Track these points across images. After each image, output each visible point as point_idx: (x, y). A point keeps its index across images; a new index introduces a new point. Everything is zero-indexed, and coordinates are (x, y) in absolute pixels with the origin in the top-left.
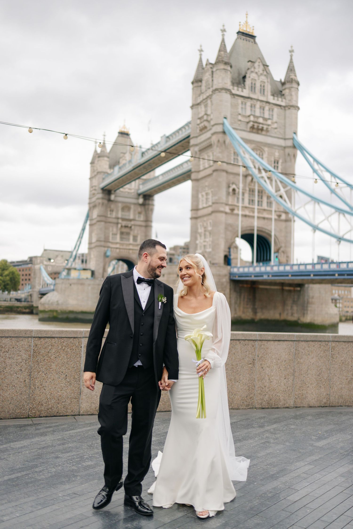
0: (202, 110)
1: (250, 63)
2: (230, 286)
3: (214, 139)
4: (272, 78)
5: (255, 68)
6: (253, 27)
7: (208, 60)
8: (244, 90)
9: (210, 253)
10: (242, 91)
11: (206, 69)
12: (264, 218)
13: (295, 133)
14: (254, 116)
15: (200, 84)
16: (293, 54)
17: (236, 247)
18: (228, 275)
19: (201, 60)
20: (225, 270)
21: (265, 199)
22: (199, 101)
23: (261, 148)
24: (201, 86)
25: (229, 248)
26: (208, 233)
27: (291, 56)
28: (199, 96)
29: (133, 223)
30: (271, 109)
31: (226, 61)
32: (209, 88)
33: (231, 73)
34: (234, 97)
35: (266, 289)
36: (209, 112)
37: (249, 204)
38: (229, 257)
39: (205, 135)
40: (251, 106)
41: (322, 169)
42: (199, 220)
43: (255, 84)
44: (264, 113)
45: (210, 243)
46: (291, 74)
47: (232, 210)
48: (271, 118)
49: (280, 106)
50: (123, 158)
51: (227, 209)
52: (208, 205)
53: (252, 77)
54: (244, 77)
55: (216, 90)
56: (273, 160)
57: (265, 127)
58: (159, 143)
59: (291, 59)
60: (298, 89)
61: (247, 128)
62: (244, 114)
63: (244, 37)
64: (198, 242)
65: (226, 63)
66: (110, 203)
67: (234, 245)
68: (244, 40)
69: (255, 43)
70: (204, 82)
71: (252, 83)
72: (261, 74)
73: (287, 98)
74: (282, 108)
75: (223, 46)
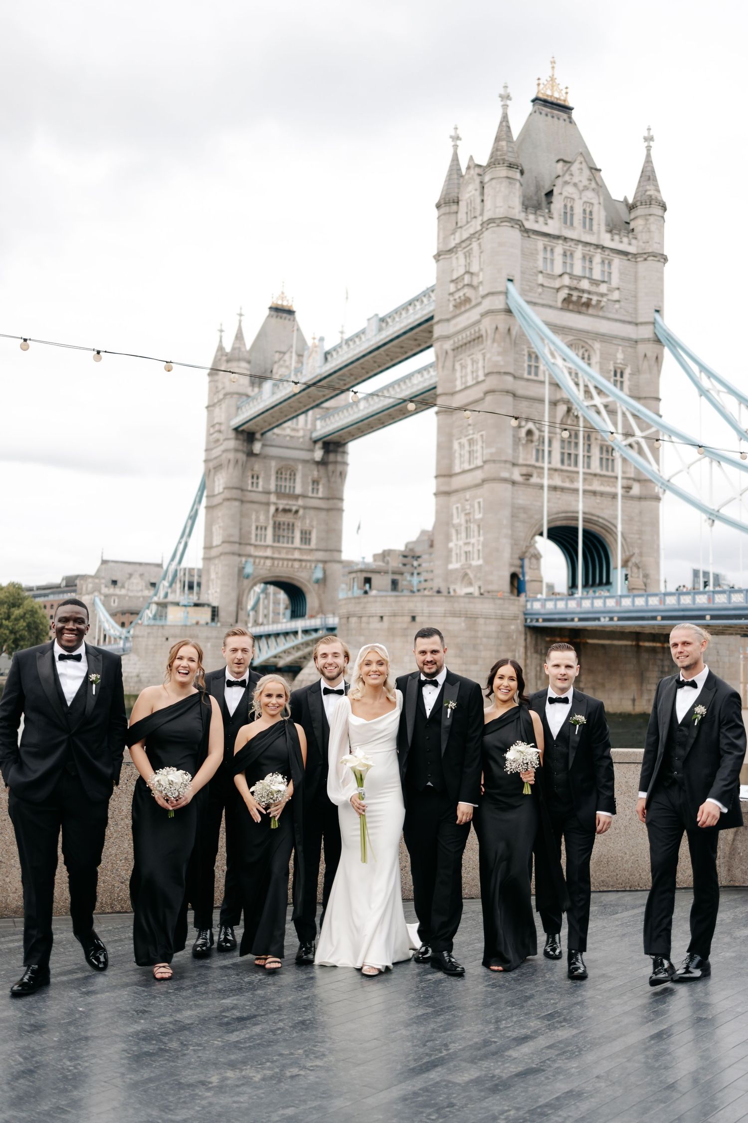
0: (458, 264)
1: (561, 164)
2: (526, 640)
3: (487, 325)
4: (607, 196)
5: (572, 175)
6: (567, 88)
7: (471, 158)
8: (550, 221)
9: (479, 567)
10: (546, 224)
11: (467, 177)
12: (594, 493)
13: (657, 311)
14: (572, 276)
15: (454, 208)
16: (652, 143)
17: (537, 557)
18: (522, 617)
19: (455, 159)
20: (514, 606)
21: (596, 452)
22: (452, 245)
23: (586, 343)
24: (457, 213)
25: (522, 559)
26: (473, 527)
27: (649, 148)
28: (453, 233)
29: (300, 502)
30: (606, 262)
31: (512, 160)
32: (475, 217)
33: (521, 185)
34: (529, 237)
35: (603, 646)
36: (475, 268)
37: (562, 462)
38: (521, 576)
39: (466, 315)
40: (565, 255)
41: (720, 387)
42: (454, 498)
43: (572, 208)
44: (591, 269)
45: (480, 547)
46: (648, 187)
47: (528, 476)
48: (606, 279)
49: (626, 254)
50: (281, 362)
51: (516, 475)
52: (472, 466)
53: (565, 194)
54: (550, 194)
55: (491, 221)
56: (612, 368)
57: (595, 299)
58: (363, 332)
59: (648, 156)
60: (663, 217)
61: (556, 301)
62: (549, 271)
63: (549, 110)
64: (451, 545)
65: (511, 166)
66: (253, 459)
67: (532, 551)
68: (547, 115)
69: (571, 121)
70: (462, 204)
71: (565, 206)
72: (586, 188)
73: (639, 237)
74: (630, 257)
75: (505, 129)
